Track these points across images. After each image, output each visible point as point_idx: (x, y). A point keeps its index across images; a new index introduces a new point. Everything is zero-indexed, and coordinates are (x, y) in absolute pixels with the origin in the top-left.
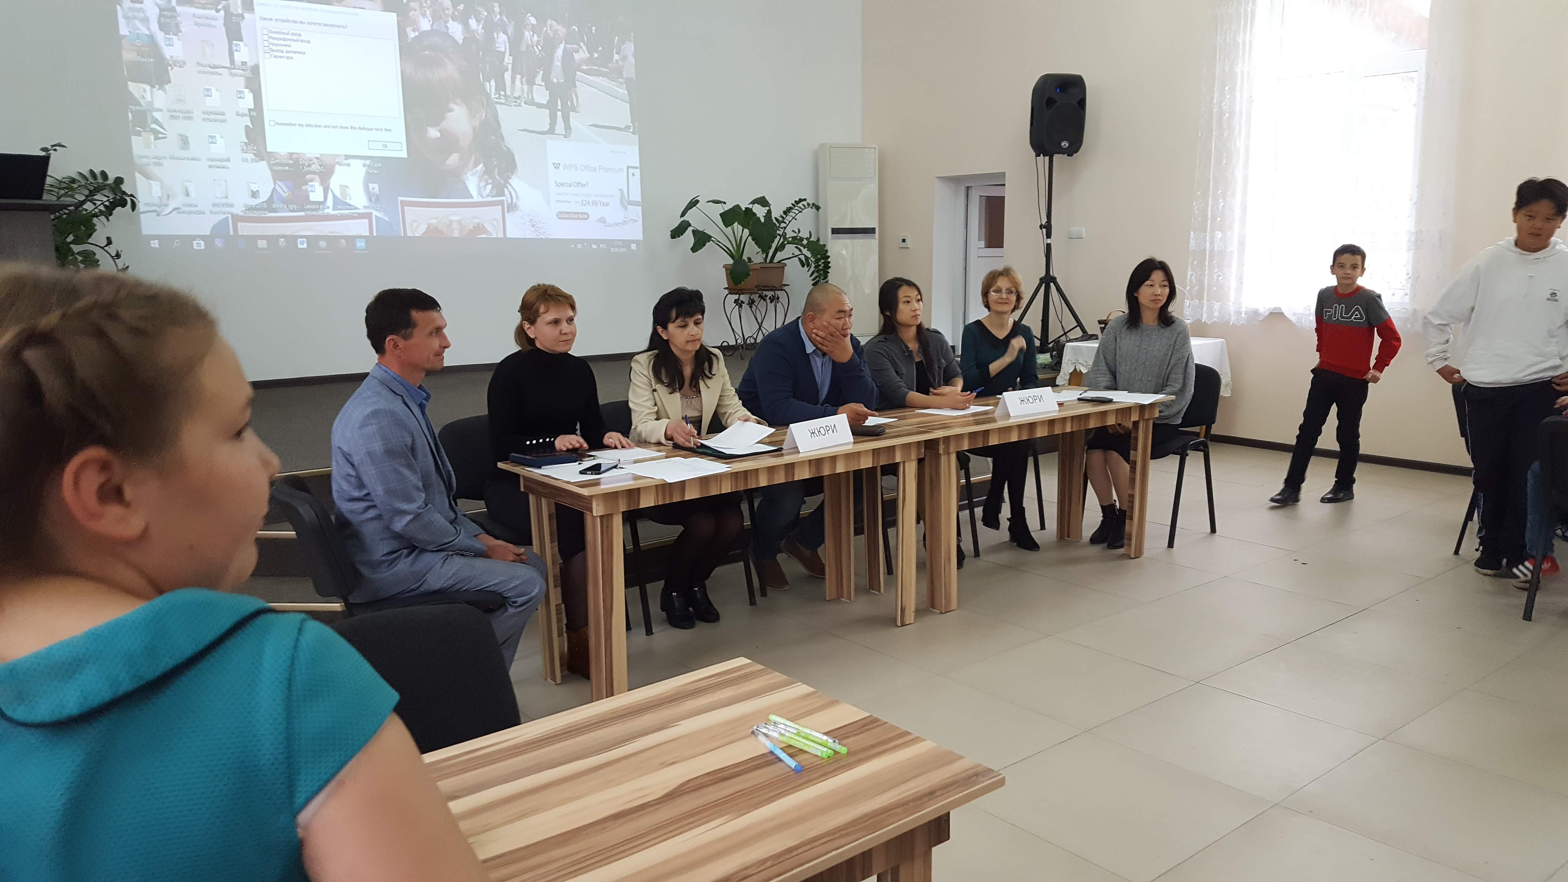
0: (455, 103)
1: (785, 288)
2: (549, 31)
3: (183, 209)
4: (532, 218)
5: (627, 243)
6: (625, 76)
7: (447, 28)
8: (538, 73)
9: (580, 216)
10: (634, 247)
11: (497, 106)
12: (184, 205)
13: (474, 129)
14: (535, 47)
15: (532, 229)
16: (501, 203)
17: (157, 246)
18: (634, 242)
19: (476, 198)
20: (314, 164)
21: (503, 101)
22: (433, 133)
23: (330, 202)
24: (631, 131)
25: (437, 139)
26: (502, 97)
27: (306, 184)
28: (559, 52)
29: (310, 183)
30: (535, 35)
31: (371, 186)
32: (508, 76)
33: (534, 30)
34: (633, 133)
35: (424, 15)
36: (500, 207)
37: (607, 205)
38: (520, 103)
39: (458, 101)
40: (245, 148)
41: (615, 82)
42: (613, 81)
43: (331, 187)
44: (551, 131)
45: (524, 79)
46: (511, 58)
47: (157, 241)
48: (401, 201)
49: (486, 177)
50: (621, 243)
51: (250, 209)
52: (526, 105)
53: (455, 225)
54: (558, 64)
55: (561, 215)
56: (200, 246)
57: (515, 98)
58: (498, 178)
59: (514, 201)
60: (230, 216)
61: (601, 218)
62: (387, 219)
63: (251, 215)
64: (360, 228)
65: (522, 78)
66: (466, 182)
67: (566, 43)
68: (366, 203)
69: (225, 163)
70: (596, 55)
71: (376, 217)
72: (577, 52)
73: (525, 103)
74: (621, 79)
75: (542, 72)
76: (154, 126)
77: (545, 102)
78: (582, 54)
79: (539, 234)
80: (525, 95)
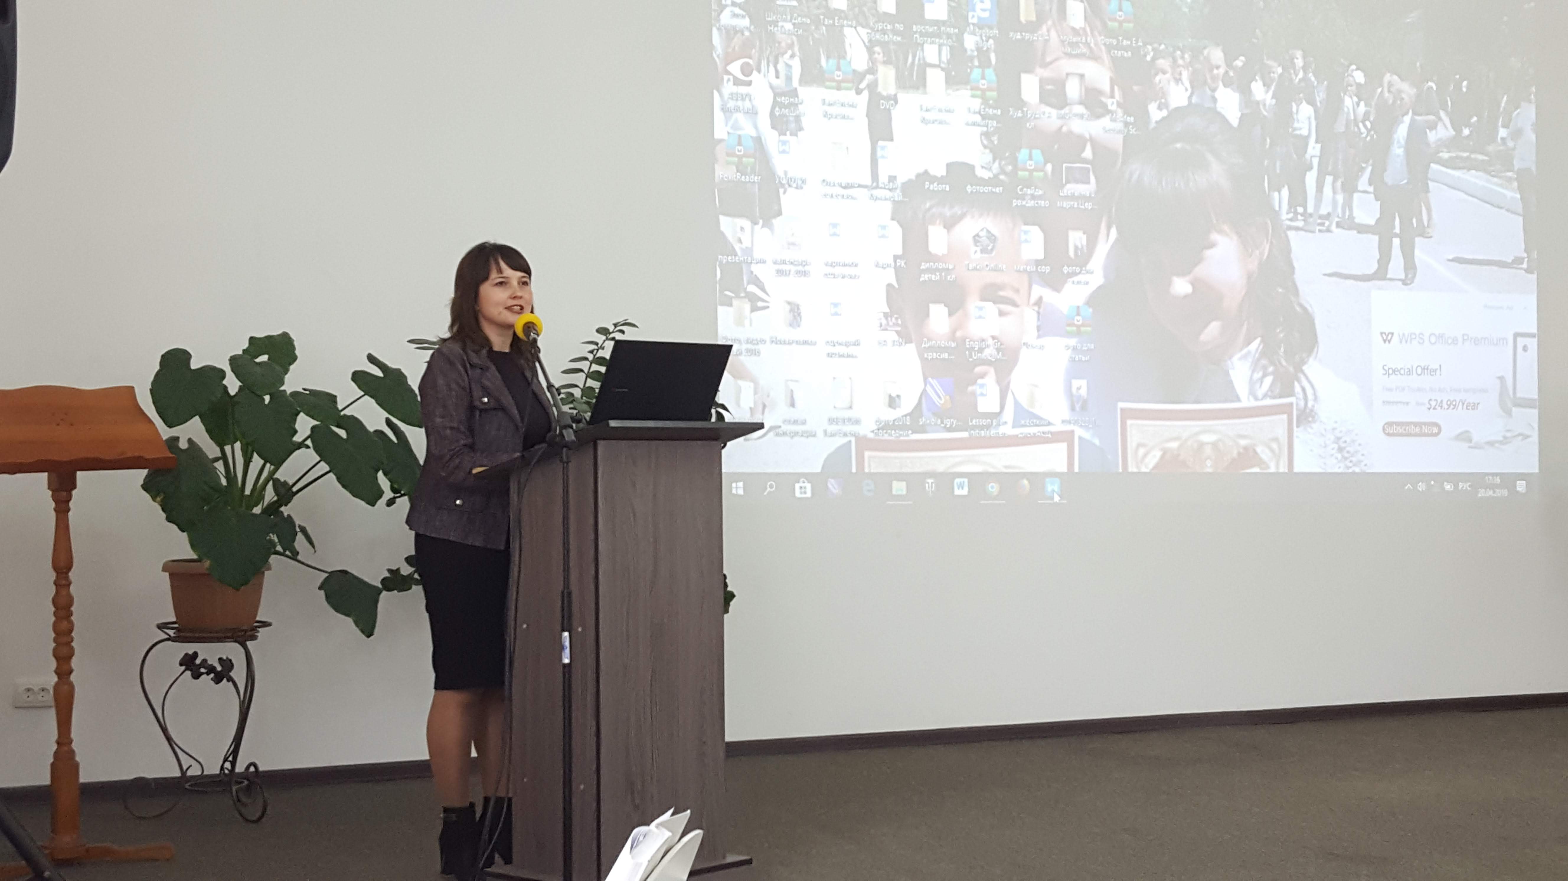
0: (1221, 232)
2: (1386, 94)
3: (785, 428)
4: (1339, 435)
5: (1508, 480)
6: (1516, 169)
7: (1214, 100)
8: (1362, 170)
9: (1425, 430)
10: (1521, 486)
11: (1291, 234)
12: (787, 422)
13: (1249, 276)
14: (1361, 125)
15: (1339, 456)
16: (1287, 409)
17: (741, 492)
18: (1522, 476)
19: (1246, 402)
20: (988, 346)
21: (1300, 224)
22: (1181, 286)
23: (1008, 415)
24: (1525, 266)
25: (1186, 296)
26: (1300, 217)
27: (974, 383)
28: (1402, 132)
29: (980, 381)
30: (1362, 103)
31: (1076, 383)
32: (1311, 178)
33: (1361, 93)
34: (1527, 271)
35: (1178, 80)
36: (1285, 416)
37: (1474, 406)
38: (1329, 226)
39: (1226, 228)
40: (884, 322)
41: (1500, 177)
42: (1493, 176)
43: (1012, 386)
44: (1381, 274)
45: (1339, 184)
46: (1319, 146)
47: (741, 484)
48: (1122, 410)
49: (1264, 362)
50: (1498, 480)
51: (885, 427)
52: (1340, 230)
53: (1208, 450)
54: (1398, 151)
55: (1392, 429)
56: (805, 493)
57: (1320, 217)
58: (1284, 363)
59: (1310, 404)
60: (853, 439)
61: (1462, 433)
62: (1097, 442)
63: (886, 437)
64: (1052, 458)
65: (1334, 182)
66: (1231, 372)
67: (1414, 113)
68: (1066, 414)
69: (852, 350)
70: (1466, 132)
71: (1080, 438)
72: (1433, 127)
73: (1338, 225)
74: (1510, 174)
75: (1370, 168)
76: (752, 288)
77: (1372, 222)
78: (1443, 132)
79: (1350, 465)
80: (1339, 210)
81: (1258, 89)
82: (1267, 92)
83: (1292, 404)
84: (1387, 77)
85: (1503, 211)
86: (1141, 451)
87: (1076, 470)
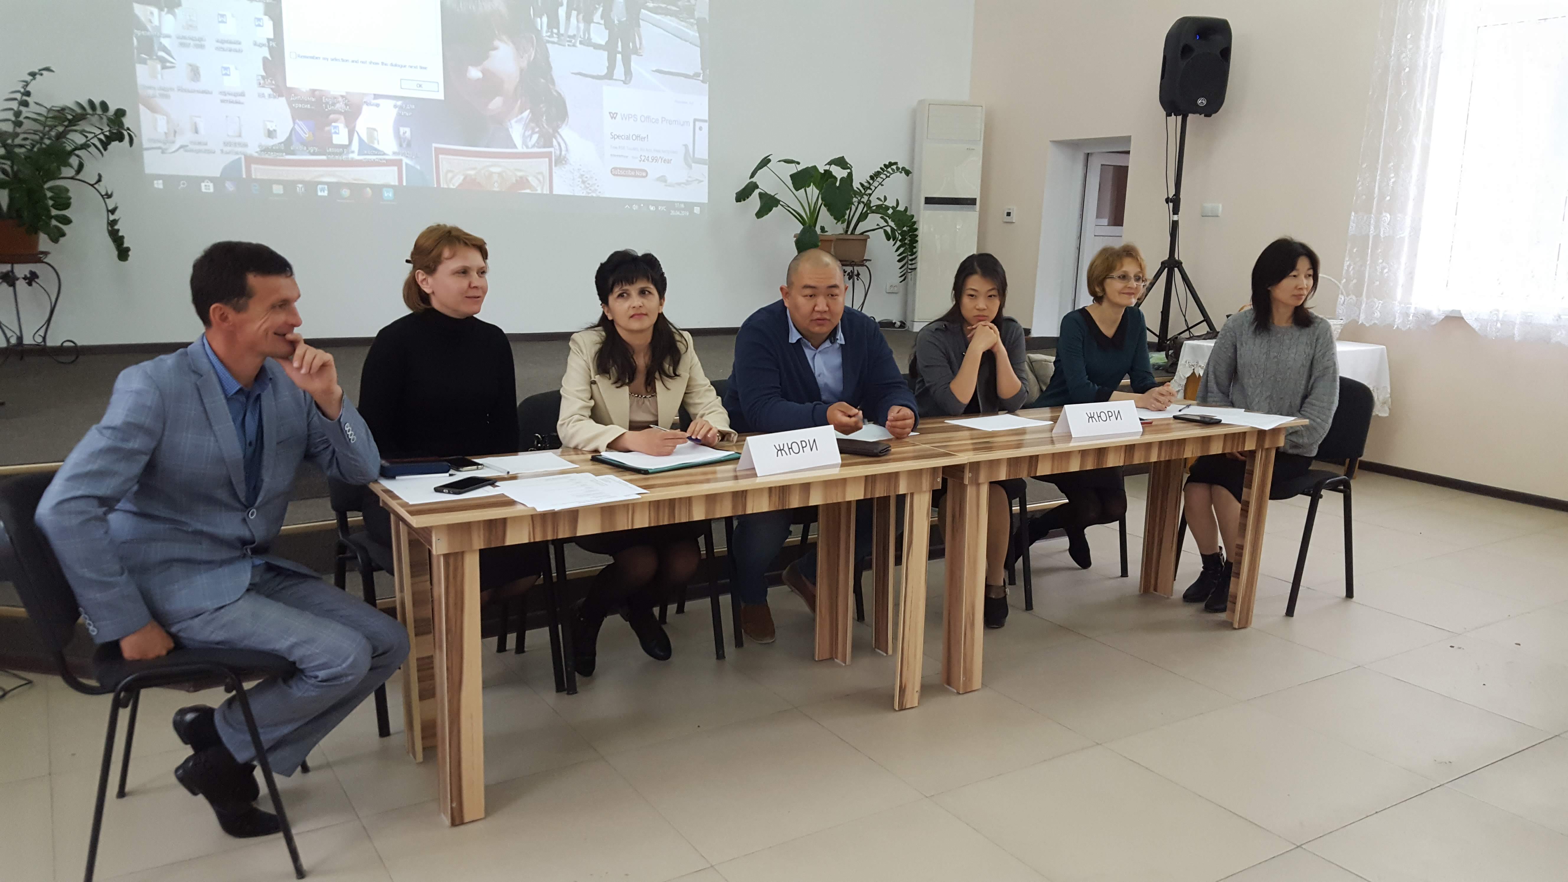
0: (500, 40)
1: (867, 264)
3: (191, 147)
4: (583, 173)
5: (689, 206)
6: (696, 17)
9: (638, 173)
10: (697, 210)
11: (549, 46)
12: (191, 142)
13: (522, 70)
15: (583, 186)
16: (548, 155)
17: (161, 186)
18: (697, 204)
19: (520, 149)
20: (338, 102)
21: (556, 40)
22: (475, 73)
23: (355, 146)
24: (701, 78)
25: (478, 80)
26: (555, 35)
27: (329, 124)
29: (333, 124)
31: (402, 130)
32: (562, 12)
34: (702, 81)
36: (547, 160)
37: (669, 161)
38: (576, 42)
39: (504, 37)
40: (262, 82)
41: (685, 22)
42: (682, 21)
43: (357, 129)
44: (609, 76)
45: (581, 16)
47: (161, 181)
48: (436, 148)
49: (533, 125)
50: (682, 206)
51: (266, 150)
52: (582, 46)
53: (496, 177)
55: (616, 172)
56: (209, 189)
57: (569, 37)
58: (545, 126)
59: (563, 153)
60: (243, 157)
61: (662, 176)
62: (418, 167)
63: (267, 156)
64: (388, 176)
65: (578, 15)
66: (510, 129)
68: (396, 149)
69: (239, 98)
71: (407, 164)
73: (581, 43)
74: (692, 20)
76: (161, 54)
77: (603, 43)
79: (590, 191)
80: (582, 33)
83: (551, 152)
85: (688, 43)
86: (450, 175)
87: (404, 184)
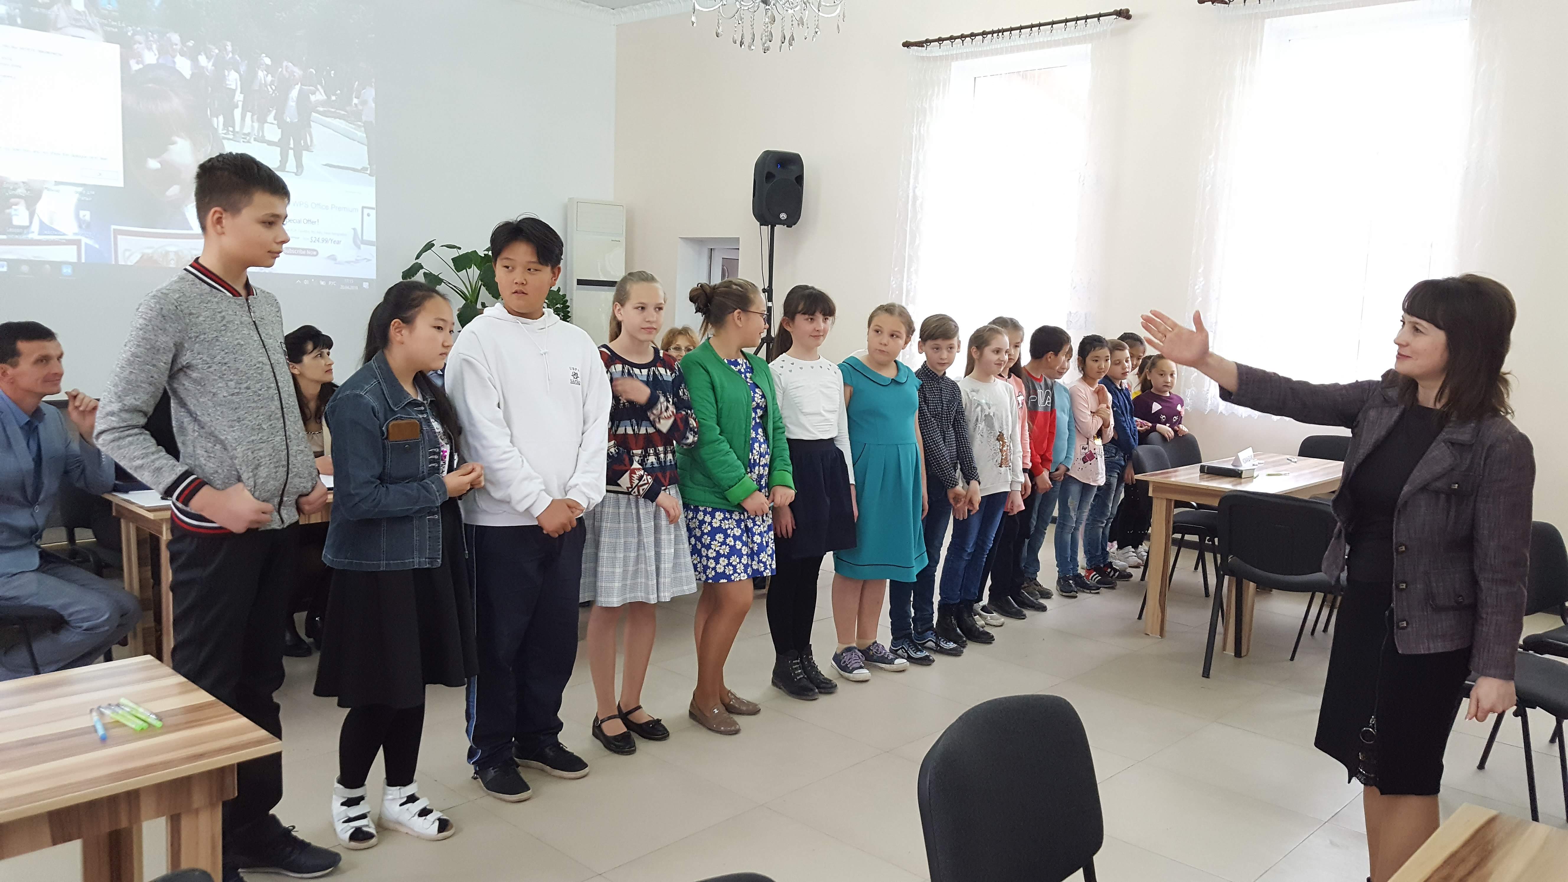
0: (178, 136)
2: (284, 72)
5: (359, 281)
6: (363, 120)
7: (174, 62)
8: (270, 111)
9: (310, 252)
10: (366, 285)
11: (225, 142)
14: (269, 87)
18: (366, 280)
20: (20, 188)
21: (231, 137)
23: (35, 227)
24: (368, 172)
26: (231, 133)
27: (10, 208)
28: (294, 93)
29: (14, 207)
30: (270, 75)
31: (82, 213)
32: (237, 113)
33: (268, 69)
34: (369, 175)
35: (150, 49)
37: (339, 242)
38: (250, 139)
43: (37, 212)
44: (282, 168)
45: (255, 117)
46: (242, 95)
50: (352, 281)
53: (175, 255)
54: (292, 104)
61: (331, 255)
62: (97, 246)
64: (68, 254)
65: (252, 116)
66: (186, 213)
67: (301, 85)
68: (77, 230)
71: (86, 244)
72: (314, 93)
73: (255, 140)
74: (360, 123)
75: (275, 111)
78: (319, 96)
80: (256, 131)
81: (203, 60)
82: (209, 62)
84: (285, 63)
85: (356, 142)
86: (127, 254)
87: (83, 261)
